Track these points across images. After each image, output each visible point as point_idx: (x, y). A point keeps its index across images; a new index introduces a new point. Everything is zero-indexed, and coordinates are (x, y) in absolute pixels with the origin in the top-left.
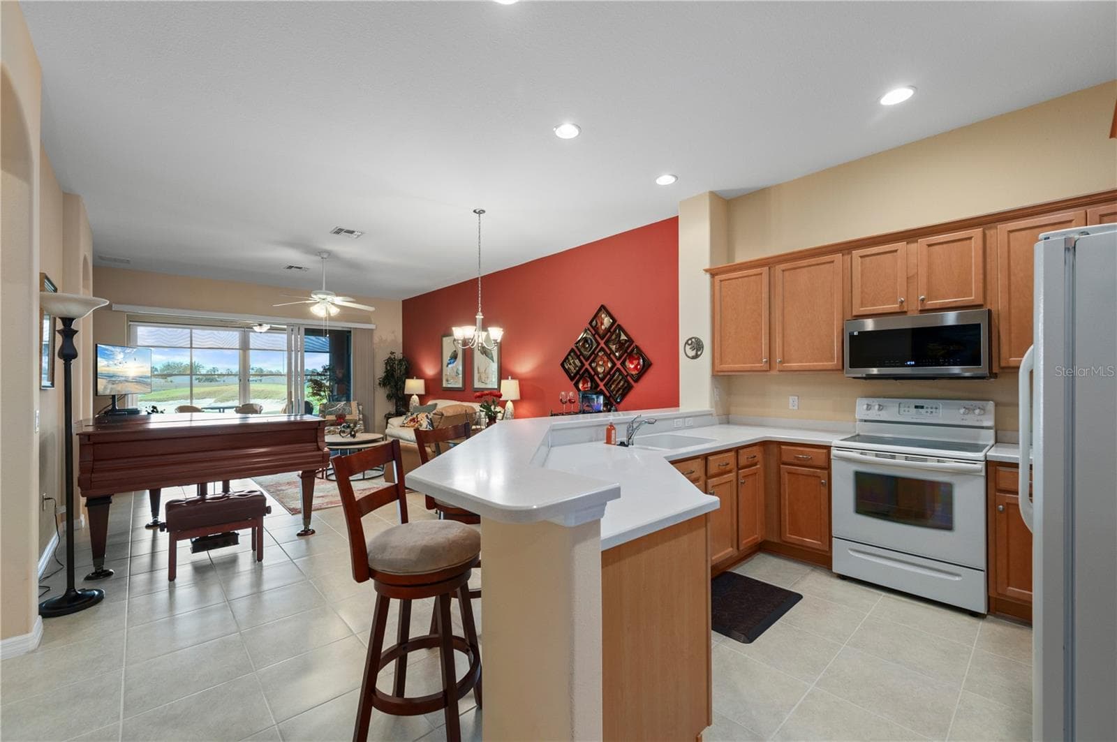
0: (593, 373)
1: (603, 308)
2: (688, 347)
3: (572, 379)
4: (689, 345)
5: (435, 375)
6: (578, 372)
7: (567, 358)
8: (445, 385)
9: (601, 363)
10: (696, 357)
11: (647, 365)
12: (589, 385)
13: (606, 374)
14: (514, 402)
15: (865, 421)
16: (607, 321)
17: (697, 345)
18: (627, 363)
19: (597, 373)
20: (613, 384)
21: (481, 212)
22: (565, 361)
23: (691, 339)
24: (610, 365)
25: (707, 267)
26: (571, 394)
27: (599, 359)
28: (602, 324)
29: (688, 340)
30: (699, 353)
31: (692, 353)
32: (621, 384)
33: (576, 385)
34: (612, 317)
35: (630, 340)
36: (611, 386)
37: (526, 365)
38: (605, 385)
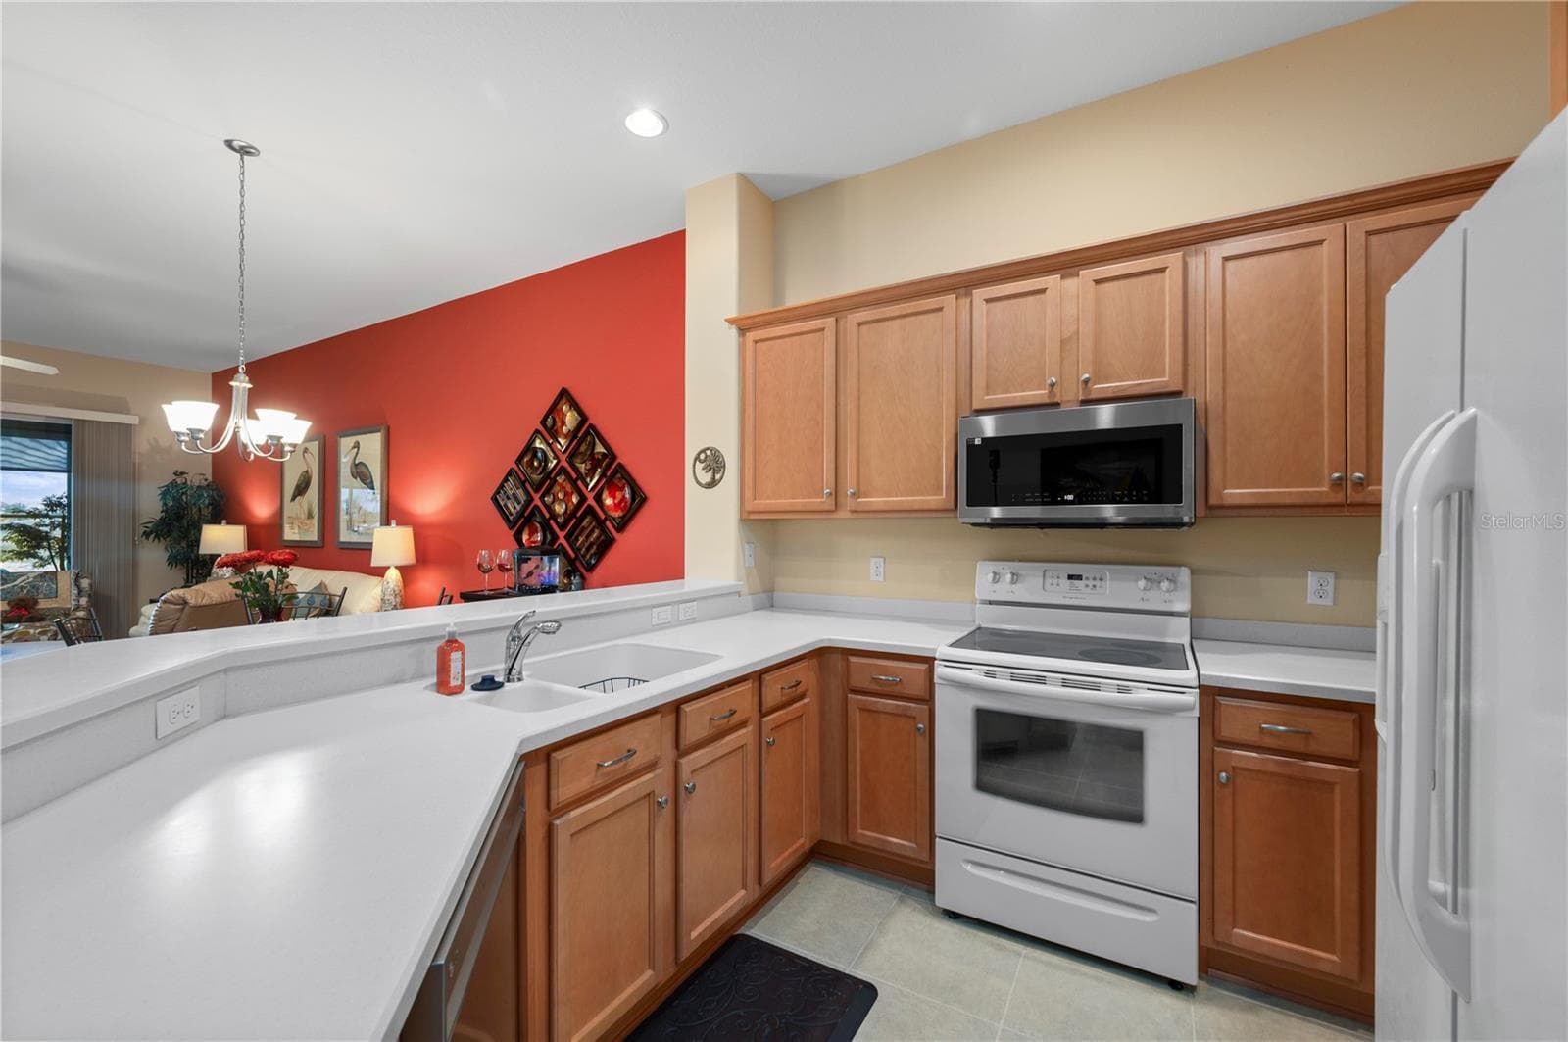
0: (547, 515)
1: (564, 394)
2: (699, 466)
3: (511, 524)
4: (701, 462)
5: (269, 518)
6: (521, 514)
7: (502, 487)
8: (285, 536)
9: (561, 496)
10: (713, 484)
11: (639, 499)
12: (539, 537)
13: (570, 515)
14: (402, 569)
15: (990, 603)
16: (571, 419)
17: (714, 463)
18: (605, 494)
19: (554, 516)
20: (580, 535)
21: (245, 151)
22: (498, 492)
23: (703, 451)
24: (575, 499)
25: (733, 314)
26: (503, 553)
27: (556, 488)
28: (563, 423)
29: (699, 454)
30: (718, 477)
31: (705, 478)
32: (595, 535)
33: (518, 537)
34: (580, 412)
35: (611, 455)
36: (577, 540)
37: (431, 500)
38: (567, 538)
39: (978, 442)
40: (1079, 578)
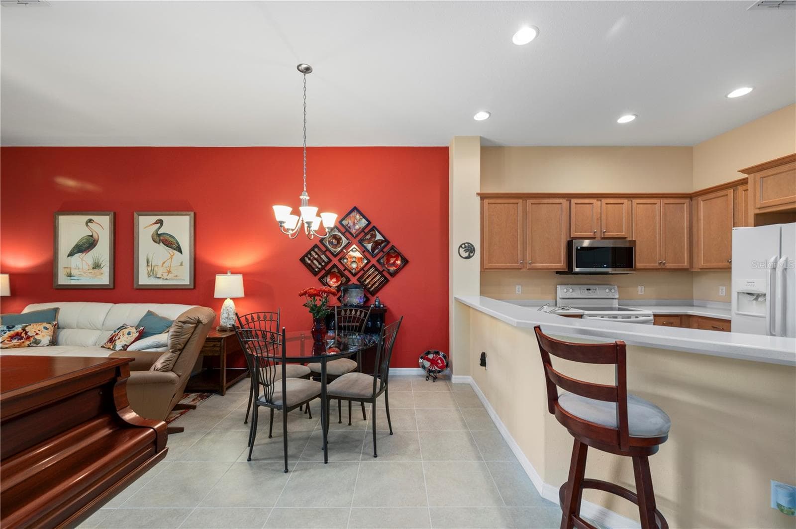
0: (343, 269)
1: (355, 209)
2: (462, 250)
3: (315, 273)
4: (464, 248)
6: (323, 268)
7: (308, 253)
10: (468, 257)
11: (405, 263)
12: (339, 279)
15: (563, 299)
16: (363, 222)
17: (470, 249)
18: (384, 259)
20: (367, 278)
21: (308, 70)
22: (306, 256)
23: (464, 244)
24: (365, 261)
25: (479, 191)
28: (355, 224)
29: (467, 243)
30: (471, 255)
31: (466, 255)
32: (377, 278)
33: (321, 280)
35: (387, 241)
36: (365, 280)
38: (359, 280)
39: (579, 248)
40: (590, 290)
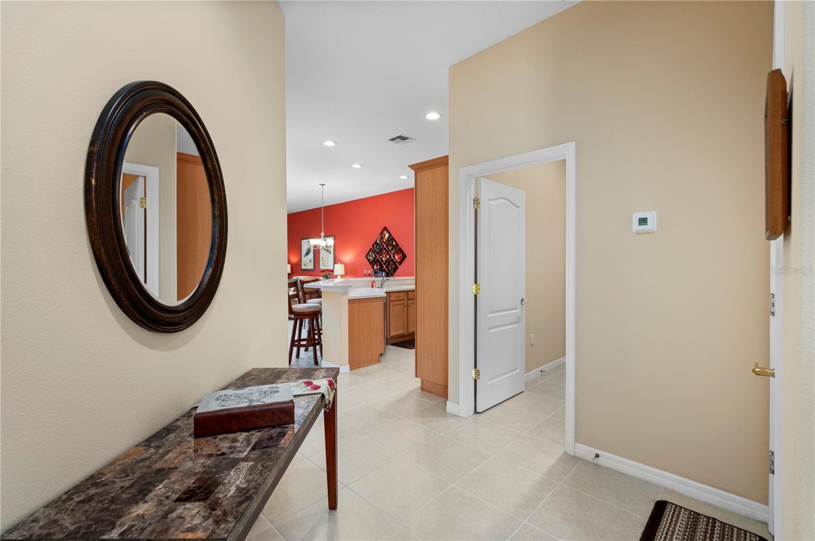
0: (381, 261)
1: (385, 228)
3: (371, 263)
5: (297, 262)
6: (374, 260)
7: (368, 253)
8: (303, 267)
9: (384, 256)
11: (404, 257)
12: (378, 267)
13: (386, 261)
14: (341, 275)
16: (387, 235)
18: (396, 256)
19: (382, 261)
20: (389, 266)
21: (323, 185)
22: (367, 254)
24: (388, 257)
26: (370, 271)
27: (383, 254)
28: (385, 236)
33: (373, 267)
34: (389, 233)
35: (397, 245)
37: (348, 256)
38: (386, 267)
